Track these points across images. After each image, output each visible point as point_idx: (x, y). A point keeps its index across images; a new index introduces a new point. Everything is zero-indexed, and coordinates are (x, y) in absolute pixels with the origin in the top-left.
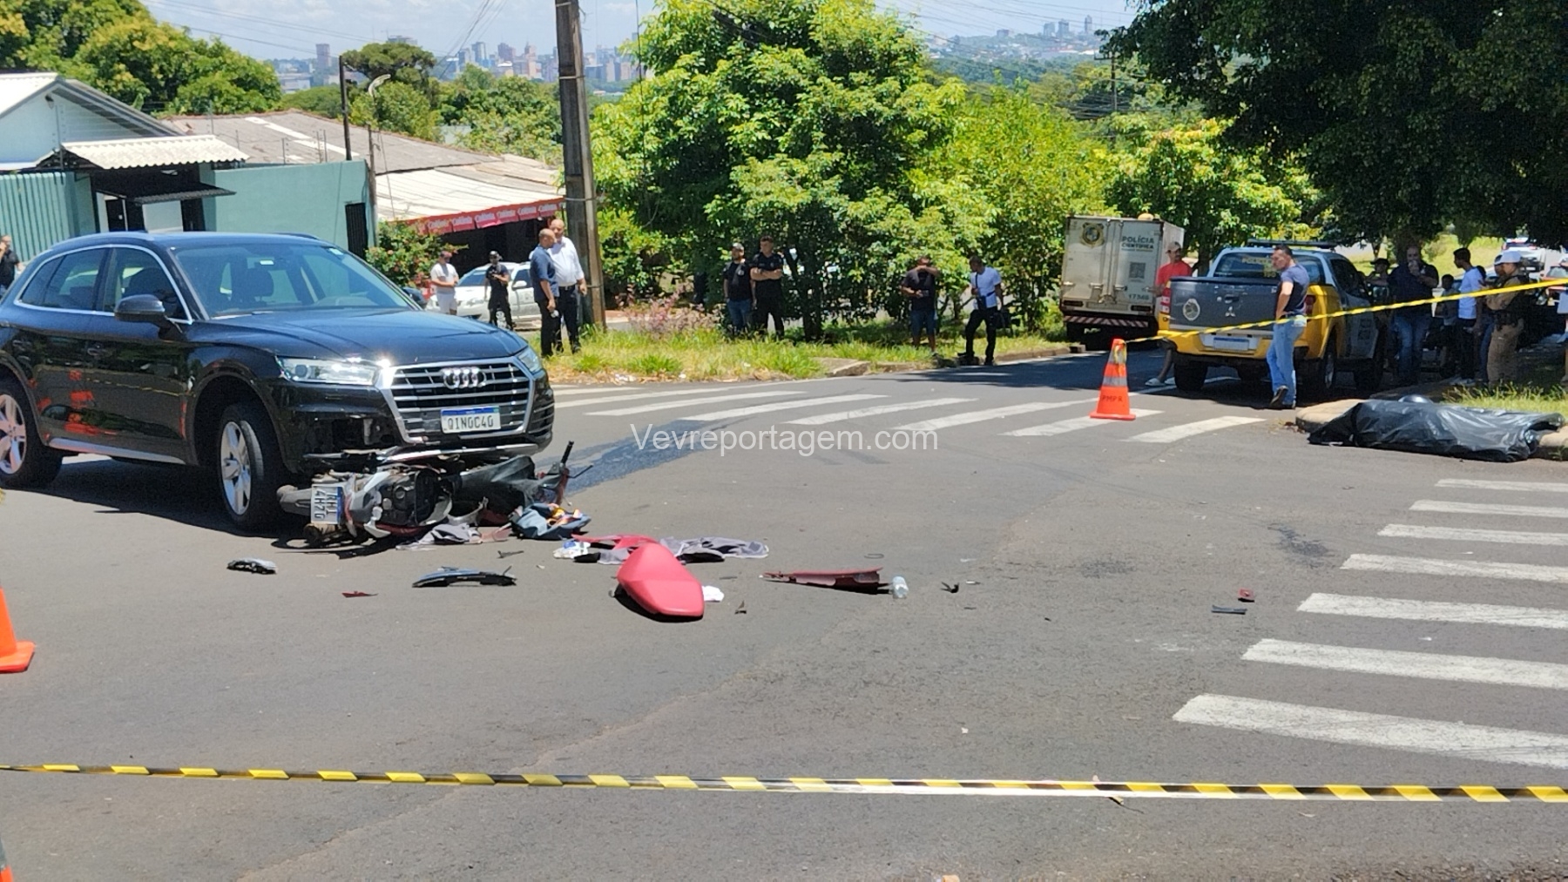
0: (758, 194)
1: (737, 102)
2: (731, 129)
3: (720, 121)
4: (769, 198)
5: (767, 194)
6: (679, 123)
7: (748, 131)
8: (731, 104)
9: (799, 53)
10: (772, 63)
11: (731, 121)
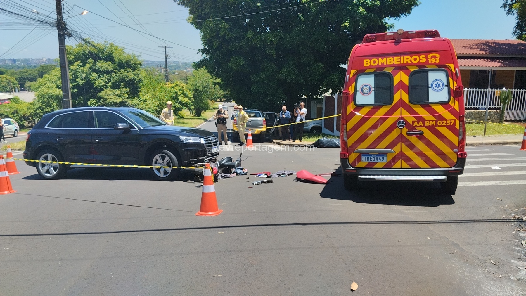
0: (109, 99)
1: (95, 75)
2: (95, 82)
3: (91, 80)
4: (112, 100)
5: (111, 99)
6: (77, 80)
7: (99, 82)
8: (93, 75)
9: (110, 63)
10: (103, 65)
11: (94, 80)
